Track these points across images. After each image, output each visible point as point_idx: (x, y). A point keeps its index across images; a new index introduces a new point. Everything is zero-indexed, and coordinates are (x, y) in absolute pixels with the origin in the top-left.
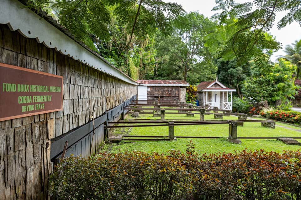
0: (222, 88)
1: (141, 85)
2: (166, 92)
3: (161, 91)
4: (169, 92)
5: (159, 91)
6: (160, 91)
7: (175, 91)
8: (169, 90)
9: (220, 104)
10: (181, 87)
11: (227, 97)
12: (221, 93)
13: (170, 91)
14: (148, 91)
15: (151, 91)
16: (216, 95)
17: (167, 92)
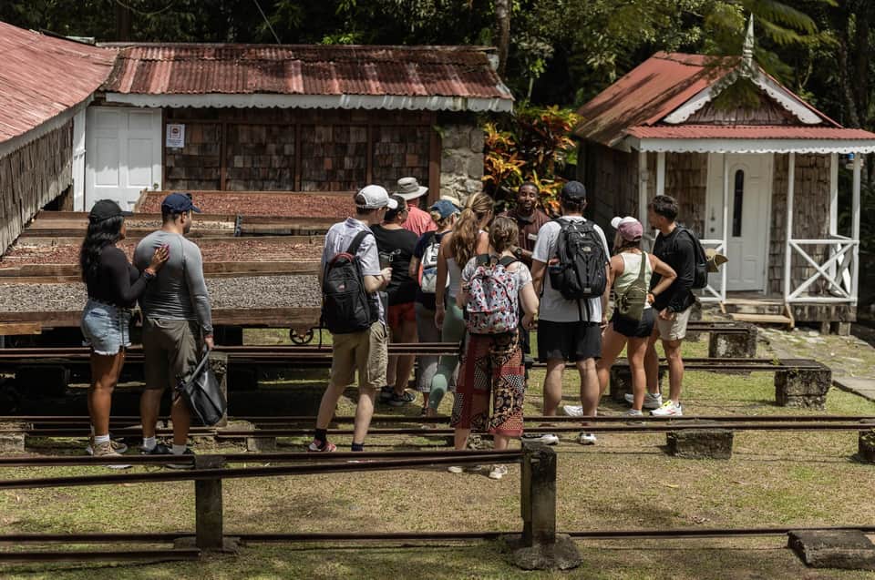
0: (792, 121)
1: (110, 98)
2: (320, 160)
3: (280, 152)
4: (348, 162)
5: (261, 148)
6: (272, 147)
7: (395, 149)
8: (344, 147)
9: (773, 255)
10: (446, 118)
11: (827, 194)
12: (781, 161)
13: (351, 150)
14: (166, 152)
15: (194, 152)
16: (739, 176)
17: (328, 163)
